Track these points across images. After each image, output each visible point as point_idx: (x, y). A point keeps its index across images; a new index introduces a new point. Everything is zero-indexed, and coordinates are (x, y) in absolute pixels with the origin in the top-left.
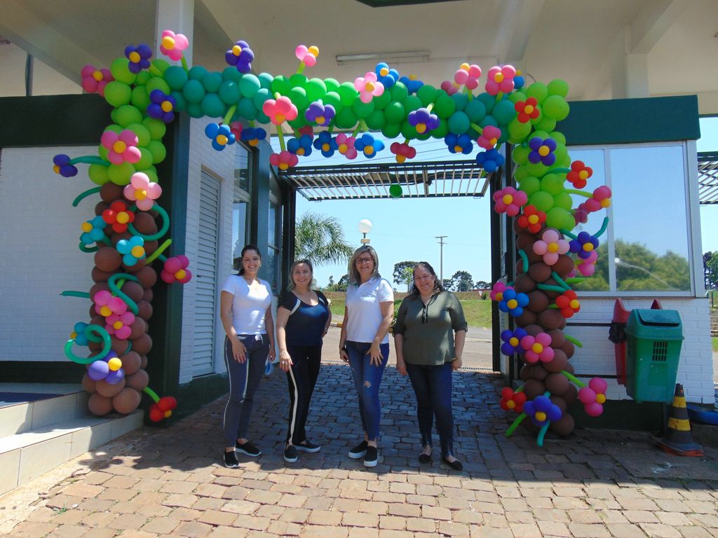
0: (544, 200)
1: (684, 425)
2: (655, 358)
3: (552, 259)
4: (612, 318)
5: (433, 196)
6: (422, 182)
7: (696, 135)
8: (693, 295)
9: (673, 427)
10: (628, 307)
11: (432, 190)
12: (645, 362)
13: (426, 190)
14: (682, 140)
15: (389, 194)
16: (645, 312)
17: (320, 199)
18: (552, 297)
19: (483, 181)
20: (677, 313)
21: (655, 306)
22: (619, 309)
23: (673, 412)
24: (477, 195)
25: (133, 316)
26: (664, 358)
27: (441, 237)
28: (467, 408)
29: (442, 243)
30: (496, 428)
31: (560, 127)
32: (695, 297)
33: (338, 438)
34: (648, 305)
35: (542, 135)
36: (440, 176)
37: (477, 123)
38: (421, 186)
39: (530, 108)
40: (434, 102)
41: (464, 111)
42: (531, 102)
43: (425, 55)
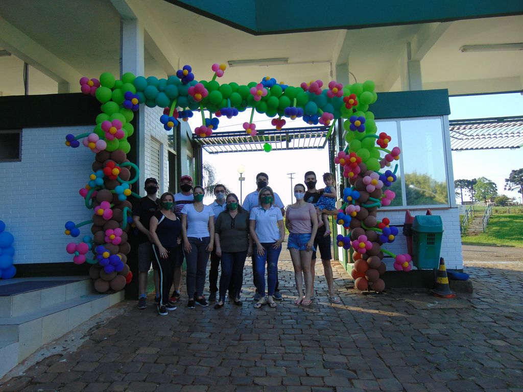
0: (364, 153)
1: (445, 281)
2: (428, 243)
4: (404, 222)
5: (291, 149)
6: (285, 140)
7: (448, 112)
8: (450, 206)
9: (439, 282)
10: (413, 215)
12: (423, 245)
13: (287, 145)
14: (440, 115)
15: (263, 148)
16: (423, 217)
17: (217, 153)
19: (324, 139)
20: (439, 217)
21: (428, 213)
22: (408, 216)
23: (441, 274)
24: (320, 147)
25: (121, 230)
26: (433, 243)
27: (291, 174)
28: (320, 282)
29: (291, 178)
30: (339, 291)
32: (451, 208)
33: (246, 301)
34: (424, 213)
35: (361, 114)
36: (297, 137)
37: (322, 108)
38: (284, 143)
39: (352, 101)
40: (296, 97)
41: (314, 101)
42: (352, 97)
43: (285, 60)
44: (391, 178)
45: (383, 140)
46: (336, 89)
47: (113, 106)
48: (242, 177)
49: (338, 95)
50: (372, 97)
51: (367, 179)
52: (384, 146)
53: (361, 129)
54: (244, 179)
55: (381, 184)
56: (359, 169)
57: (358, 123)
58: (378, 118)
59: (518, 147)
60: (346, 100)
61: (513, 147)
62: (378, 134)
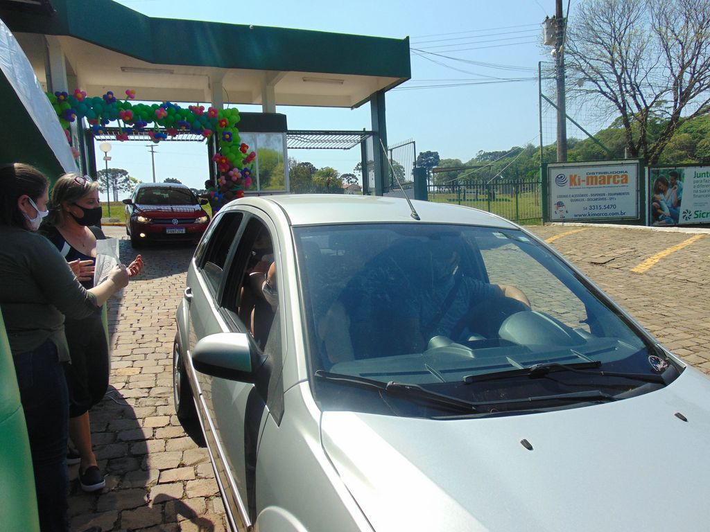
0: (232, 156)
3: (235, 179)
13: (173, 138)
14: (282, 129)
18: (235, 193)
19: (203, 135)
24: (200, 141)
27: (152, 146)
29: (153, 152)
31: (237, 126)
35: (230, 130)
37: (204, 125)
39: (224, 123)
40: (186, 116)
41: (198, 120)
42: (224, 120)
43: (171, 72)
44: (247, 173)
45: (244, 148)
46: (213, 113)
49: (215, 116)
50: (237, 119)
51: (231, 172)
52: (244, 152)
53: (229, 140)
54: (110, 159)
55: (240, 175)
56: (228, 167)
57: (227, 136)
58: (240, 131)
59: (348, 149)
60: (220, 122)
61: (345, 149)
62: (240, 143)
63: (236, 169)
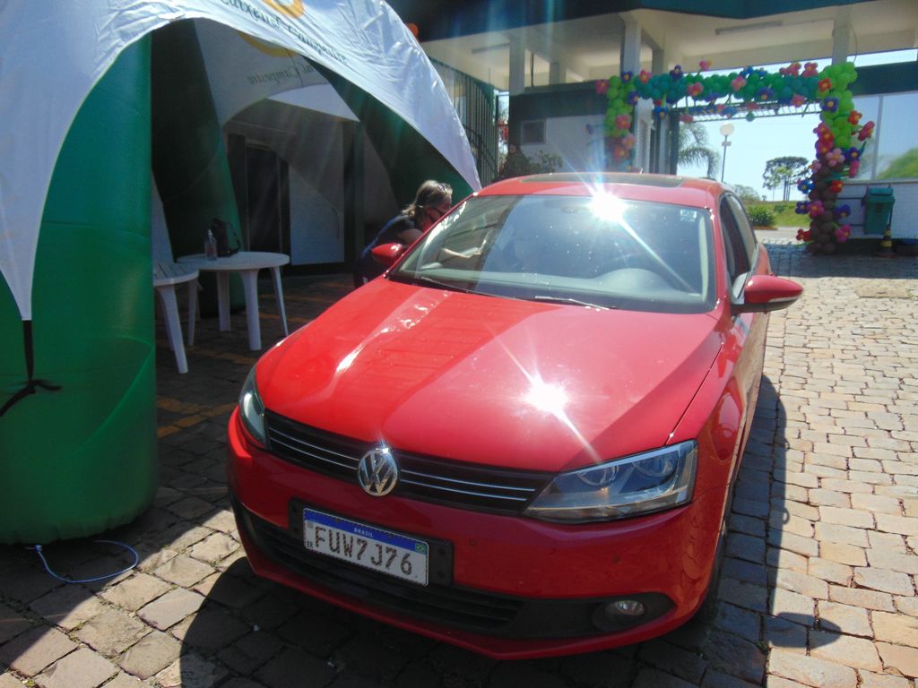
0: (835, 132)
1: (889, 244)
2: (876, 212)
3: (833, 163)
5: (781, 115)
11: (780, 111)
13: (776, 112)
15: (746, 117)
16: (875, 189)
18: (830, 184)
20: (891, 189)
23: (887, 238)
26: (881, 212)
31: (850, 87)
35: (837, 95)
39: (825, 85)
42: (827, 81)
44: (855, 155)
45: (855, 117)
47: (619, 103)
48: (728, 140)
51: (830, 155)
52: (855, 122)
53: (834, 109)
54: (729, 144)
55: (842, 158)
57: (832, 104)
58: (856, 94)
60: (820, 85)
62: (850, 112)
63: (838, 151)
